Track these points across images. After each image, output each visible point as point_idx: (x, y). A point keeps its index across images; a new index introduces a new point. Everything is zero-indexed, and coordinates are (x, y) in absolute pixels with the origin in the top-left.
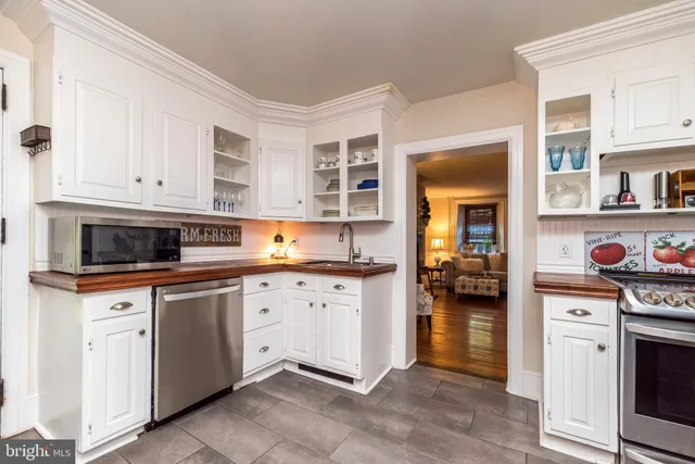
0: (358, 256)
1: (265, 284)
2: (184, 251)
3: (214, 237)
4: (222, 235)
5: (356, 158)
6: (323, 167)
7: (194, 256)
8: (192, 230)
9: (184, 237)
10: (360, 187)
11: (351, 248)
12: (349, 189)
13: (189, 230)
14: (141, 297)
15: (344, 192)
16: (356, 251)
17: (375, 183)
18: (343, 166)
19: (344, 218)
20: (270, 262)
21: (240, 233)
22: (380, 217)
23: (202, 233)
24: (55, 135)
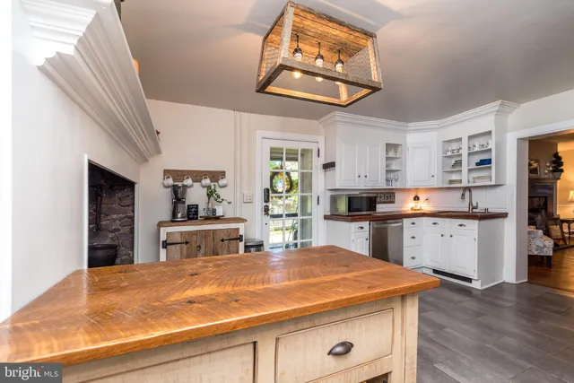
0: (476, 208)
1: (413, 223)
2: (378, 206)
3: (382, 198)
4: (386, 197)
5: (474, 146)
6: (449, 154)
7: (382, 208)
9: (378, 200)
10: (477, 164)
11: (471, 203)
12: (468, 166)
14: (366, 224)
15: (465, 167)
16: (474, 205)
17: (489, 161)
18: (464, 152)
19: (465, 184)
20: (410, 212)
21: (394, 196)
22: (493, 183)
24: (337, 165)
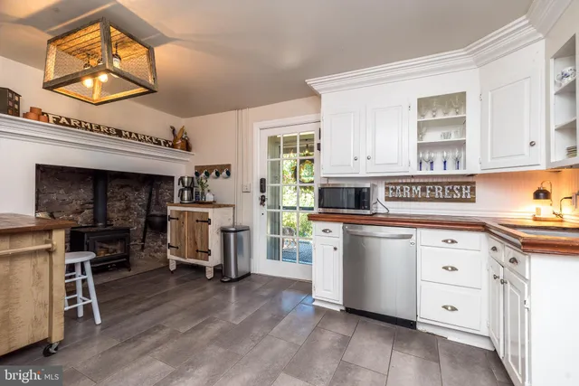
3: (438, 193)
4: (447, 191)
8: (414, 188)
13: (411, 189)
14: (336, 227)
21: (473, 190)
23: (424, 190)
